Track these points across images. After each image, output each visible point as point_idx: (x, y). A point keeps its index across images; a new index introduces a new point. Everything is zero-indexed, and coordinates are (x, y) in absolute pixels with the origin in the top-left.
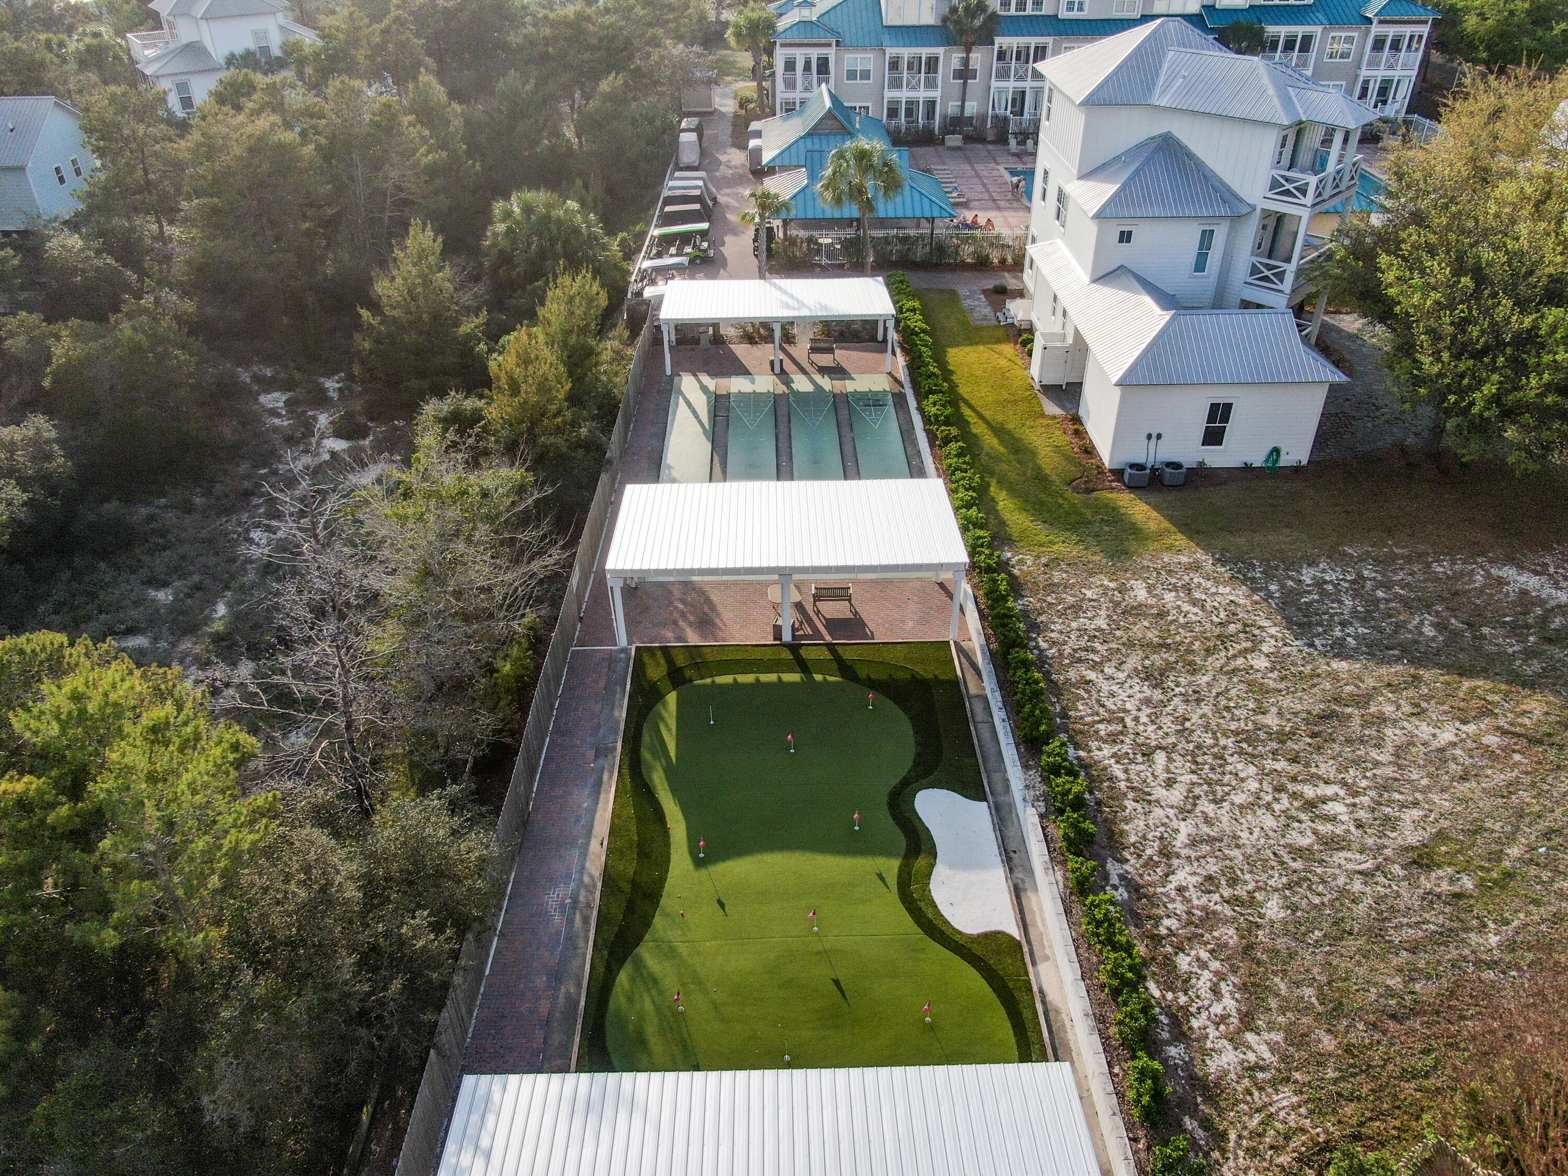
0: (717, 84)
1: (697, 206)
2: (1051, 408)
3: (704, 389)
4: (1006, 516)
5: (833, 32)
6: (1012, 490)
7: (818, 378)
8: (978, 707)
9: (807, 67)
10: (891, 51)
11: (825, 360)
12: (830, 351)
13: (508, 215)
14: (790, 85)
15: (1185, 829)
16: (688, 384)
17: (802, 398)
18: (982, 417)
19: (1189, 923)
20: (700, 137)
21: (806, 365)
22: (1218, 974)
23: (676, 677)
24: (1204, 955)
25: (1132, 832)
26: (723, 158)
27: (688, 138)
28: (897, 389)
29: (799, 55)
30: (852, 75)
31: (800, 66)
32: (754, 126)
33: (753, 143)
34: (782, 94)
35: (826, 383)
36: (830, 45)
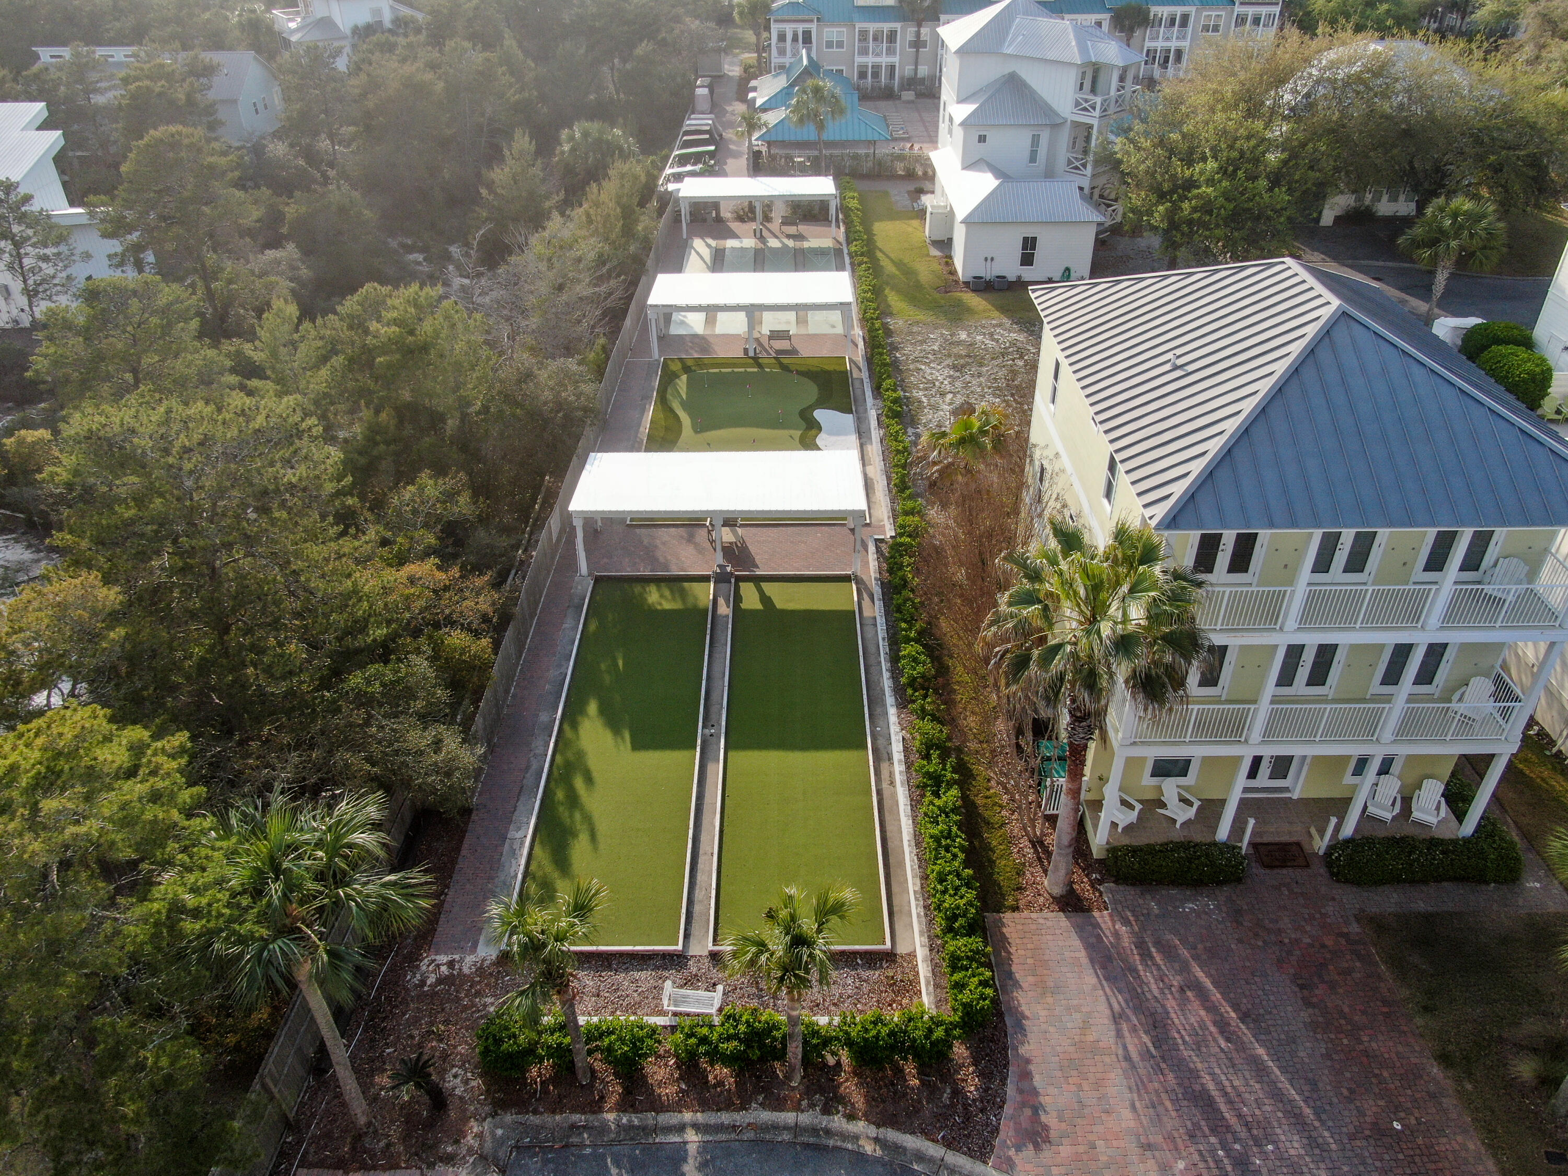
0: (726, 53)
1: (707, 136)
2: (935, 252)
3: (708, 246)
4: (892, 303)
5: (815, 11)
6: (899, 291)
7: (786, 241)
8: (857, 384)
9: (795, 39)
10: (859, 26)
11: (792, 230)
12: (795, 224)
13: (571, 138)
14: (782, 52)
16: (698, 244)
17: (774, 251)
18: (888, 257)
20: (712, 92)
21: (778, 234)
23: (687, 369)
25: (925, 419)
26: (729, 109)
27: (702, 92)
28: (838, 246)
29: (789, 29)
30: (829, 44)
31: (789, 37)
32: (753, 83)
33: (751, 95)
34: (776, 59)
35: (790, 243)
36: (812, 21)
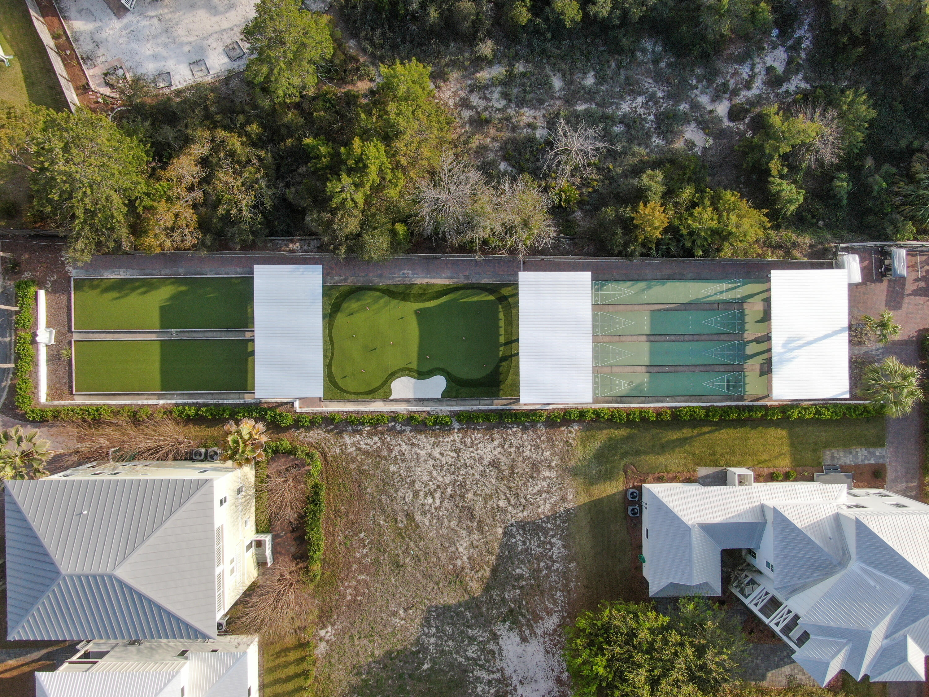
2: (705, 472)
6: (628, 438)
15: (423, 453)
17: (740, 347)
18: (699, 435)
19: (388, 444)
22: (372, 447)
23: (502, 299)
24: (378, 445)
25: (422, 437)
28: (748, 399)
